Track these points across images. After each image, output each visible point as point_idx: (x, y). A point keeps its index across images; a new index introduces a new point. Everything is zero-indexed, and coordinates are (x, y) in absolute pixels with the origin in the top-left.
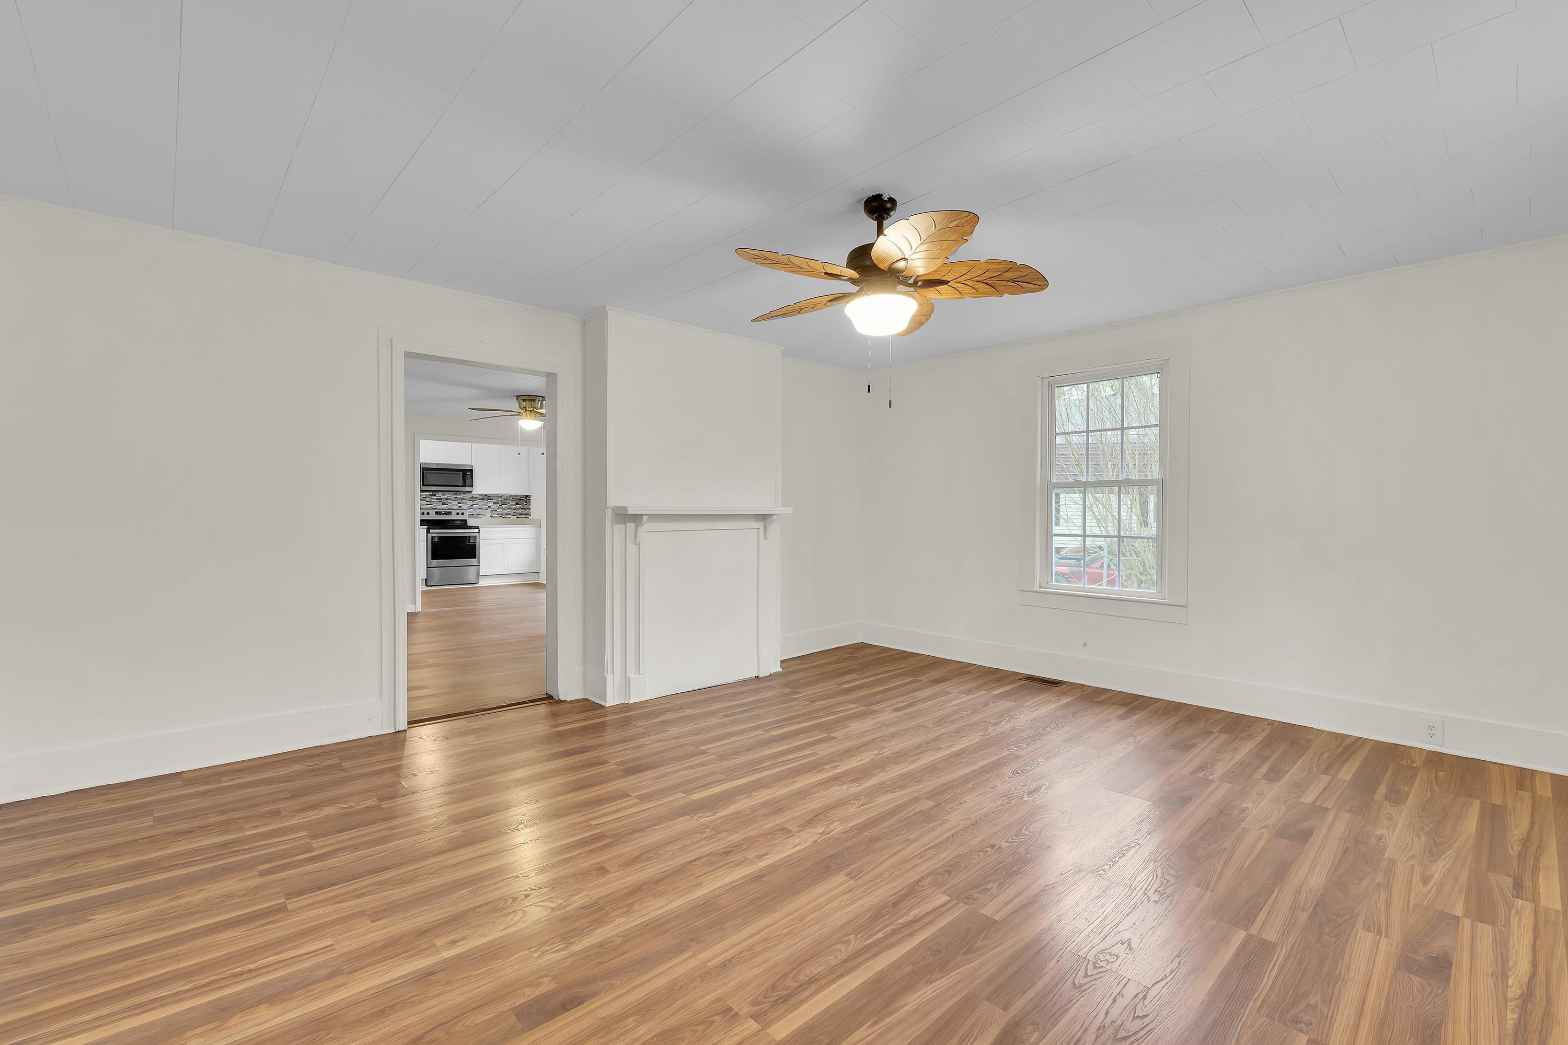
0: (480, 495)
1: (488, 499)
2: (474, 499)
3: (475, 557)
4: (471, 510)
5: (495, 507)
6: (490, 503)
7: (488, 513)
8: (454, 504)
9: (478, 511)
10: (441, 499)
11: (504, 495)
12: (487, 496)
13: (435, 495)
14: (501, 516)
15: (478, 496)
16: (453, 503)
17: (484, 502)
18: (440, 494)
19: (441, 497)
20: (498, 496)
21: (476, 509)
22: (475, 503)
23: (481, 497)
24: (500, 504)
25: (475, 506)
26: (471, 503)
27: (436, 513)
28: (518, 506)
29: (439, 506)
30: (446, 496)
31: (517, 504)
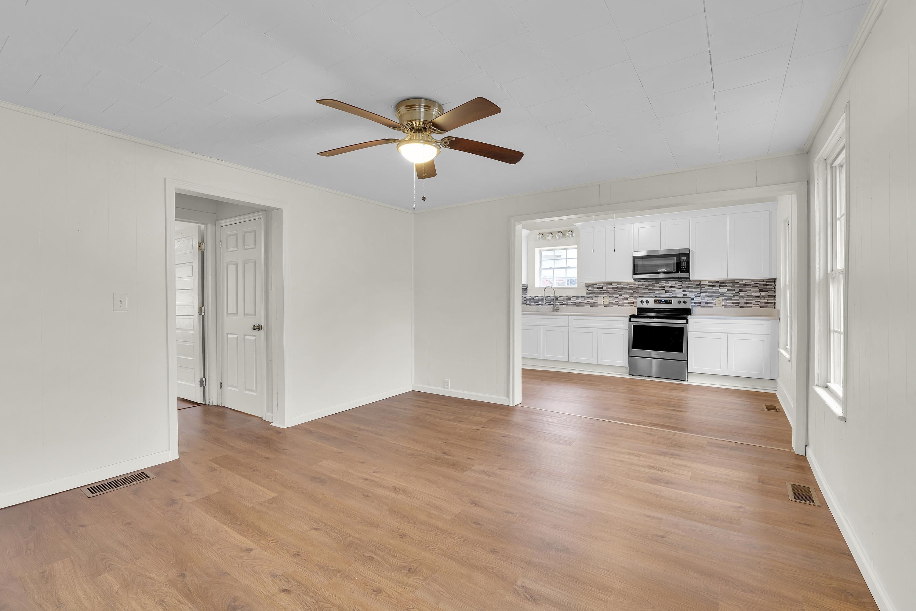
0: (709, 282)
1: (720, 286)
2: (702, 286)
3: (681, 351)
4: (699, 298)
5: (730, 294)
6: (723, 290)
7: (720, 302)
8: (679, 292)
9: (706, 299)
10: (664, 287)
11: (742, 280)
12: (718, 282)
13: (658, 283)
14: (737, 304)
15: (707, 283)
16: (677, 291)
17: (715, 289)
18: (663, 283)
19: (664, 285)
20: (733, 282)
21: (704, 297)
22: (703, 290)
23: (711, 284)
24: (737, 290)
25: (703, 294)
26: (699, 290)
27: (656, 302)
28: (763, 294)
29: (662, 294)
30: (670, 284)
31: (761, 290)
